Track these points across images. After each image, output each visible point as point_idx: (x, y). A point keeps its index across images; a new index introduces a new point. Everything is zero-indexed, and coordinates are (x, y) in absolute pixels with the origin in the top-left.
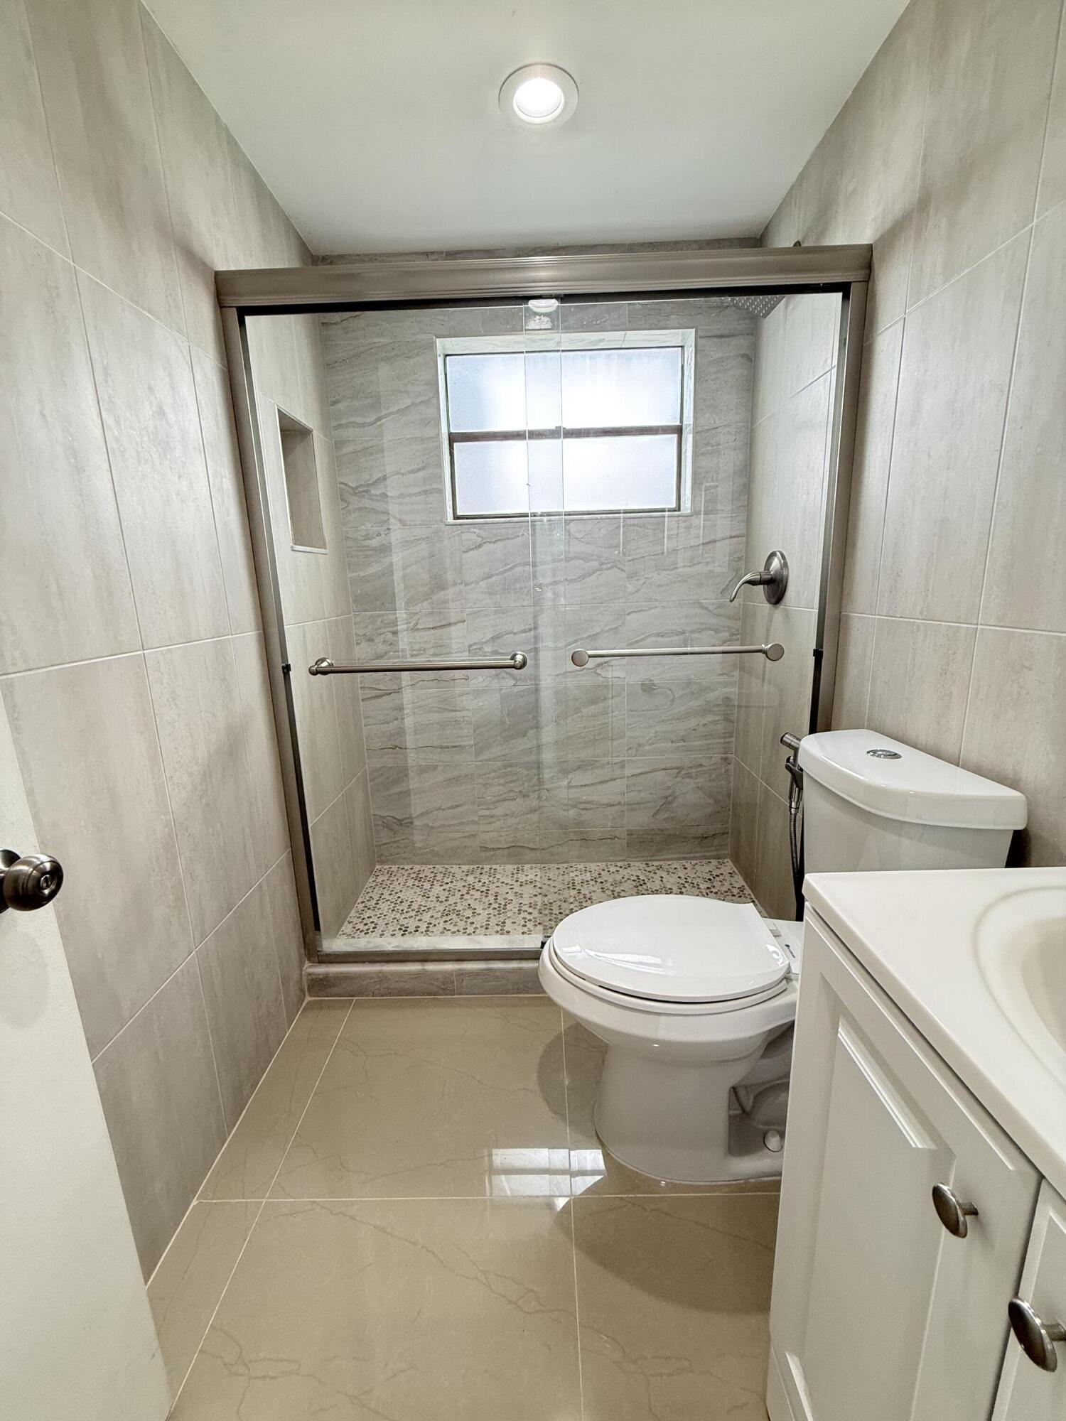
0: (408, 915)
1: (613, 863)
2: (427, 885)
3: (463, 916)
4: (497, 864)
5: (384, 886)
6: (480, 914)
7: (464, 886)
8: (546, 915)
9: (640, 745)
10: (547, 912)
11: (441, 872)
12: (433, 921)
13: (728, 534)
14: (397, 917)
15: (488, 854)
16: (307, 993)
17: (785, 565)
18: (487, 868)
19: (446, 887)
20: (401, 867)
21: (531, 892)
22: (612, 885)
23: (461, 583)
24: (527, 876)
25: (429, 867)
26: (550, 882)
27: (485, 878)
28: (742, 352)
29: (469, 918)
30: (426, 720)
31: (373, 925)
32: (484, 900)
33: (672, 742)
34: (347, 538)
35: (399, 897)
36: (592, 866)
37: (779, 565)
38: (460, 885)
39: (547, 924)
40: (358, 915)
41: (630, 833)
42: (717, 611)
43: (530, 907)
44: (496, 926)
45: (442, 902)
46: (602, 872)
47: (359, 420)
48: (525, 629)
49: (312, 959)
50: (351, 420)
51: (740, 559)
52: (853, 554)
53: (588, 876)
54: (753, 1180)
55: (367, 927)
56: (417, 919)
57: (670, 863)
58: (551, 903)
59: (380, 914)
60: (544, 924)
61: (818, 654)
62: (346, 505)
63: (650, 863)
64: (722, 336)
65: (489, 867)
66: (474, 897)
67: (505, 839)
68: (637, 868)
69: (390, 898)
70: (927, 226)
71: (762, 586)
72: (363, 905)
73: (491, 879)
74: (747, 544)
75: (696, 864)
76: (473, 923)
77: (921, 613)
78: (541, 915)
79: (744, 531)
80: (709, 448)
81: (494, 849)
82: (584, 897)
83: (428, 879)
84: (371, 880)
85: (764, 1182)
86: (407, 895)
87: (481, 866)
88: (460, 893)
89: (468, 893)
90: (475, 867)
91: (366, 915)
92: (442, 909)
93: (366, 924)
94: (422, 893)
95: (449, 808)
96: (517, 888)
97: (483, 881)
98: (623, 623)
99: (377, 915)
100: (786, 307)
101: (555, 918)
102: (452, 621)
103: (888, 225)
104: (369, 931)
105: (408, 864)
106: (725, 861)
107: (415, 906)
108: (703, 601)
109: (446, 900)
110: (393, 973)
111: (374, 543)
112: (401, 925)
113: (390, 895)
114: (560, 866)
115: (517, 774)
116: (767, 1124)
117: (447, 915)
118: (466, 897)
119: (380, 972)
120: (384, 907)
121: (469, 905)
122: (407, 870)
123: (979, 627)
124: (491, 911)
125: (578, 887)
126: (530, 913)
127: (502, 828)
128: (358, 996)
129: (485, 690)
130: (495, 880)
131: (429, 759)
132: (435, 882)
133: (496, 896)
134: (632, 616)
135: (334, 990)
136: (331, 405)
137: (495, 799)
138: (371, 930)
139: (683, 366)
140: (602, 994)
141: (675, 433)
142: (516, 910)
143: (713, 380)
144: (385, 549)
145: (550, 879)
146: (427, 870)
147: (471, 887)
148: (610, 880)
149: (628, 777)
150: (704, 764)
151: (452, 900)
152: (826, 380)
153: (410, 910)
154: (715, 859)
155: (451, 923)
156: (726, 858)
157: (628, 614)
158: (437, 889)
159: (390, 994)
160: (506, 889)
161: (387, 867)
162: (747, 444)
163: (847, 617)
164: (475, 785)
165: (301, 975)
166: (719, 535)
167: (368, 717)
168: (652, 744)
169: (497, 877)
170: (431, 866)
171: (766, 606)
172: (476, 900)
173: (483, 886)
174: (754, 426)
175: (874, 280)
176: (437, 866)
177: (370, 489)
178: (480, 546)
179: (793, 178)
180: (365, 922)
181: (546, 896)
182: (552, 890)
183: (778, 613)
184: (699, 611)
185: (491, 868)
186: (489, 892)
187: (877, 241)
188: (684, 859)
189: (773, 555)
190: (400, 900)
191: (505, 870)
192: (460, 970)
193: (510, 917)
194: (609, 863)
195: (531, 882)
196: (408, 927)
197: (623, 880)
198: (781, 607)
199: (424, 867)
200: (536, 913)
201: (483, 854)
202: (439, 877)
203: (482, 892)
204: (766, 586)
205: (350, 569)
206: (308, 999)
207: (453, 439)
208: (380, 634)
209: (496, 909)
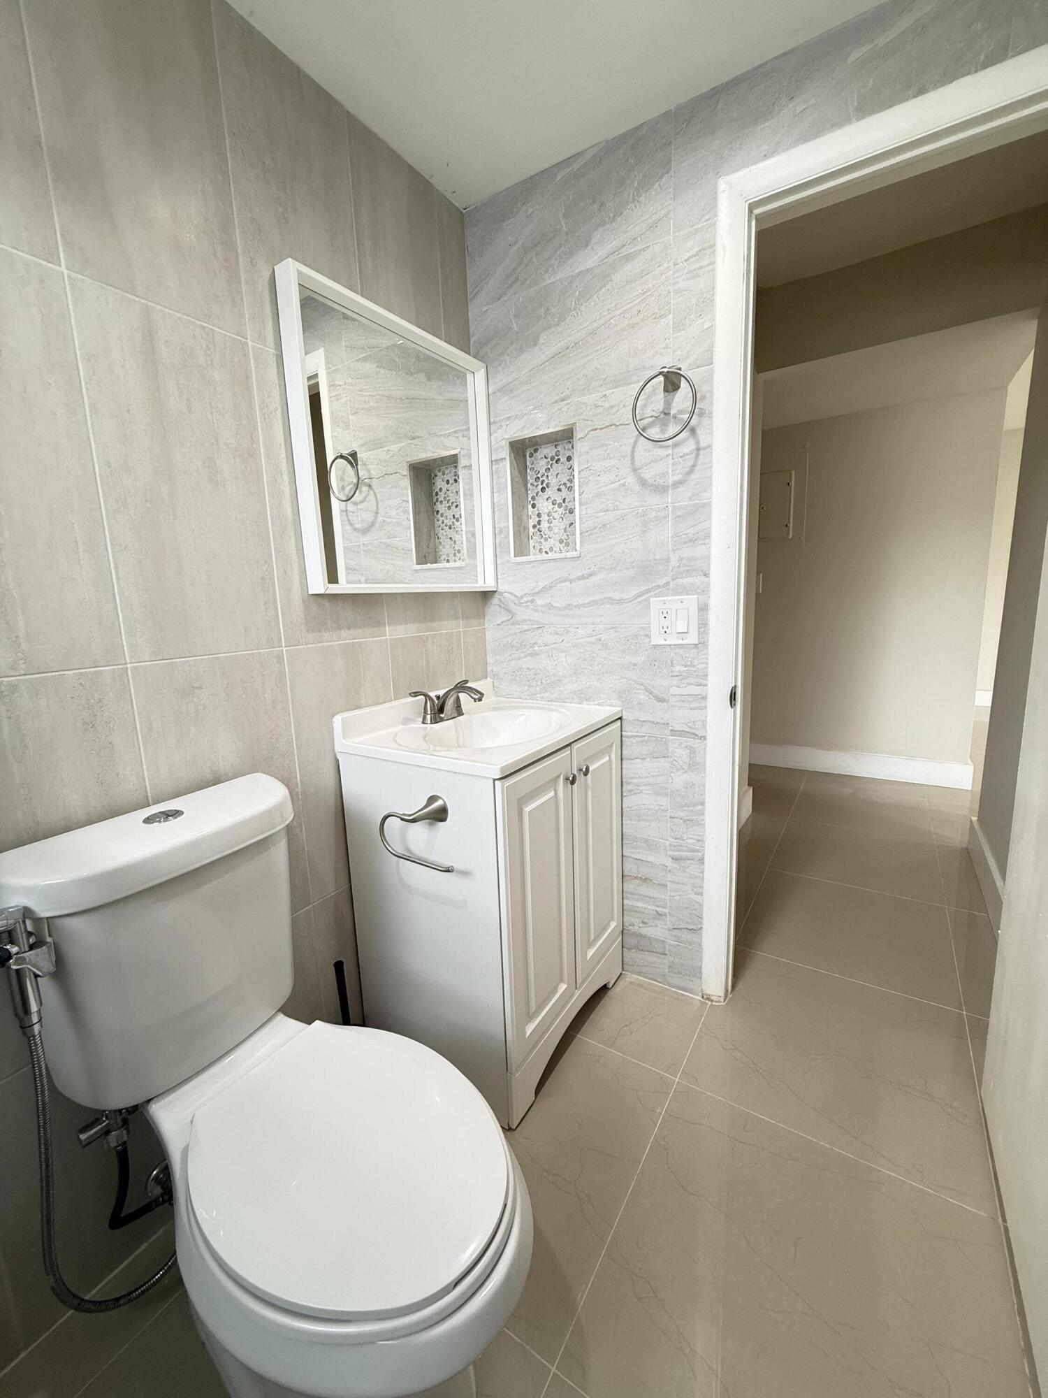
123: (131, 665)
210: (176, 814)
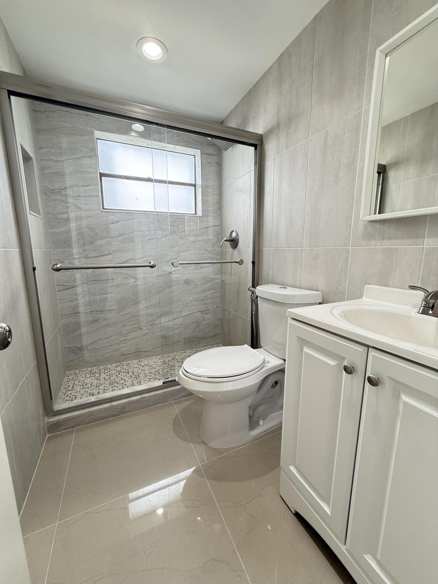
0: (92, 389)
1: (179, 352)
2: (97, 375)
3: (120, 383)
4: (129, 361)
5: (74, 380)
6: (128, 381)
7: (116, 372)
8: (157, 375)
9: (187, 304)
10: (157, 374)
11: (103, 369)
12: (105, 388)
13: (212, 225)
14: (86, 390)
15: (125, 357)
16: (47, 433)
17: (238, 235)
18: (125, 363)
19: (108, 374)
20: (81, 370)
21: (148, 368)
22: (181, 360)
23: (109, 237)
24: (144, 363)
25: (95, 368)
26: (155, 363)
27: (125, 367)
28: (216, 161)
29: (123, 383)
30: (93, 299)
31: (74, 397)
32: (128, 375)
33: (199, 301)
34: (48, 213)
35: (84, 383)
36: (171, 355)
37: (235, 235)
38: (114, 372)
39: (159, 378)
40: (64, 394)
41: (185, 339)
42: (212, 252)
43: (150, 374)
44: (137, 384)
45: (107, 380)
46: (175, 356)
47: (55, 159)
48: (139, 258)
49: (49, 415)
50: (50, 158)
51: (219, 234)
52: (263, 230)
53: (170, 358)
54: (257, 437)
55: (71, 398)
56: (97, 389)
57: (200, 348)
58: (158, 370)
59: (76, 391)
60: (158, 378)
61: (253, 263)
62: (48, 197)
63: (193, 350)
64: (209, 155)
65: (126, 362)
66: (123, 375)
67: (133, 349)
68: (189, 352)
69: (79, 384)
70: (280, 132)
71: (229, 242)
72: (65, 389)
73: (128, 367)
74: (221, 229)
75: (210, 347)
76: (126, 385)
77: (286, 246)
78: (155, 376)
79: (219, 224)
80: (207, 193)
81: (127, 354)
82: (171, 366)
83: (97, 372)
84: (66, 379)
85: (260, 436)
86: (88, 381)
87: (121, 363)
88: (115, 375)
89: (119, 374)
90: (119, 364)
91: (68, 393)
92: (108, 383)
93: (70, 397)
94: (96, 379)
95: (105, 339)
96: (141, 368)
97: (125, 368)
98: (179, 256)
99: (75, 392)
100: (232, 149)
101: (162, 375)
102: (105, 254)
103: (267, 129)
104: (73, 399)
105: (84, 368)
106: (219, 344)
107: (94, 384)
108: (208, 248)
109: (109, 379)
110: (96, 411)
111: (64, 216)
112: (89, 393)
113: (79, 382)
114: (158, 357)
115: (137, 320)
116: (258, 418)
117: (112, 384)
118: (118, 376)
119: (89, 412)
120: (78, 388)
121: (121, 378)
122: (84, 371)
123: (304, 248)
124: (133, 379)
125: (168, 363)
126: (151, 376)
127: (131, 344)
128: (77, 426)
129: (122, 284)
130: (130, 367)
131: (94, 317)
132: (101, 373)
133: (133, 373)
134: (182, 253)
135: (63, 428)
136: (39, 149)
137: (128, 332)
138: (74, 398)
139: (195, 163)
140: (209, 380)
141: (194, 186)
142: (144, 376)
143: (207, 169)
144: (68, 220)
145: (155, 362)
146: (95, 369)
147: (119, 372)
148: (180, 358)
149: (183, 317)
150: (210, 309)
151: (112, 379)
152: (249, 174)
153: (92, 386)
154: (216, 344)
155: (115, 387)
156: (219, 343)
157: (181, 252)
158: (103, 376)
159: (95, 421)
160: (137, 369)
161: (73, 372)
162: (219, 193)
163: (262, 250)
164: (118, 327)
165: (44, 424)
166: (209, 225)
167: (61, 300)
168: (191, 303)
169: (131, 365)
170: (97, 367)
171: (231, 249)
172: (124, 376)
173: (125, 370)
174: (222, 187)
175: (264, 145)
176: (100, 367)
177: (61, 191)
178: (118, 222)
179: (232, 107)
180: (69, 396)
181: (155, 368)
182: (157, 366)
183: (236, 251)
184: (206, 252)
185: (127, 363)
186: (129, 372)
187: (263, 134)
188: (205, 346)
189: (233, 231)
190: (85, 384)
191: (134, 363)
192: (129, 401)
193: (142, 379)
194: (177, 353)
195: (147, 365)
196: (94, 393)
197: (184, 357)
198: (237, 249)
199: (93, 368)
200: (153, 375)
201: (122, 358)
202: (103, 371)
203: (125, 372)
204: (231, 242)
205: (50, 228)
206: (48, 436)
207: (102, 175)
208: (68, 259)
209: (134, 377)
210: (285, 288)
